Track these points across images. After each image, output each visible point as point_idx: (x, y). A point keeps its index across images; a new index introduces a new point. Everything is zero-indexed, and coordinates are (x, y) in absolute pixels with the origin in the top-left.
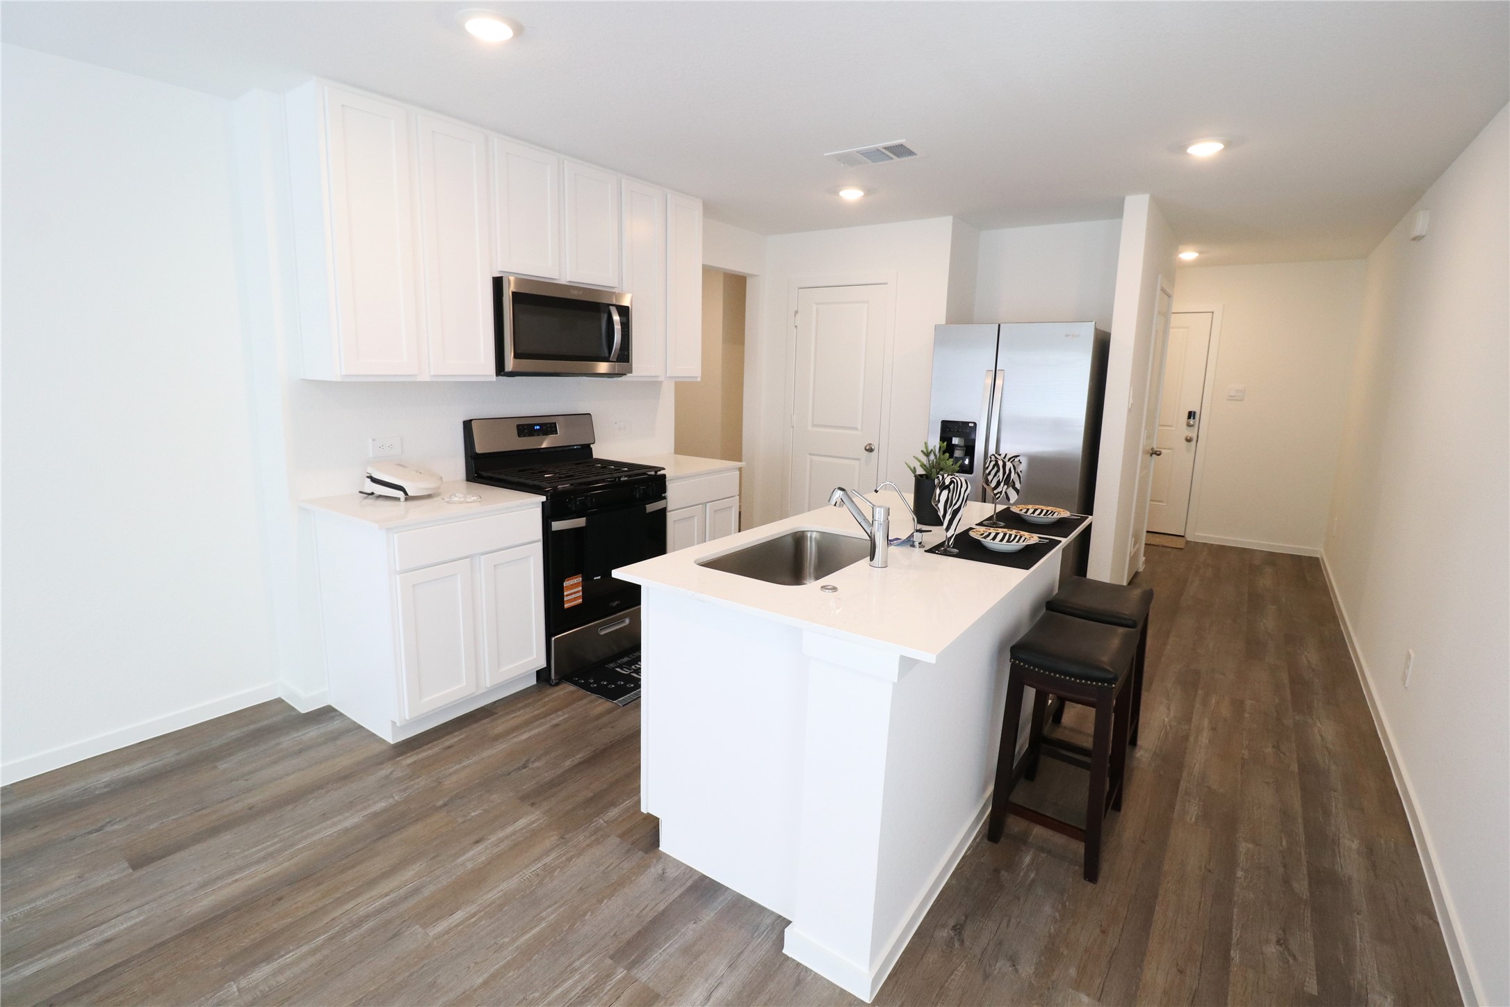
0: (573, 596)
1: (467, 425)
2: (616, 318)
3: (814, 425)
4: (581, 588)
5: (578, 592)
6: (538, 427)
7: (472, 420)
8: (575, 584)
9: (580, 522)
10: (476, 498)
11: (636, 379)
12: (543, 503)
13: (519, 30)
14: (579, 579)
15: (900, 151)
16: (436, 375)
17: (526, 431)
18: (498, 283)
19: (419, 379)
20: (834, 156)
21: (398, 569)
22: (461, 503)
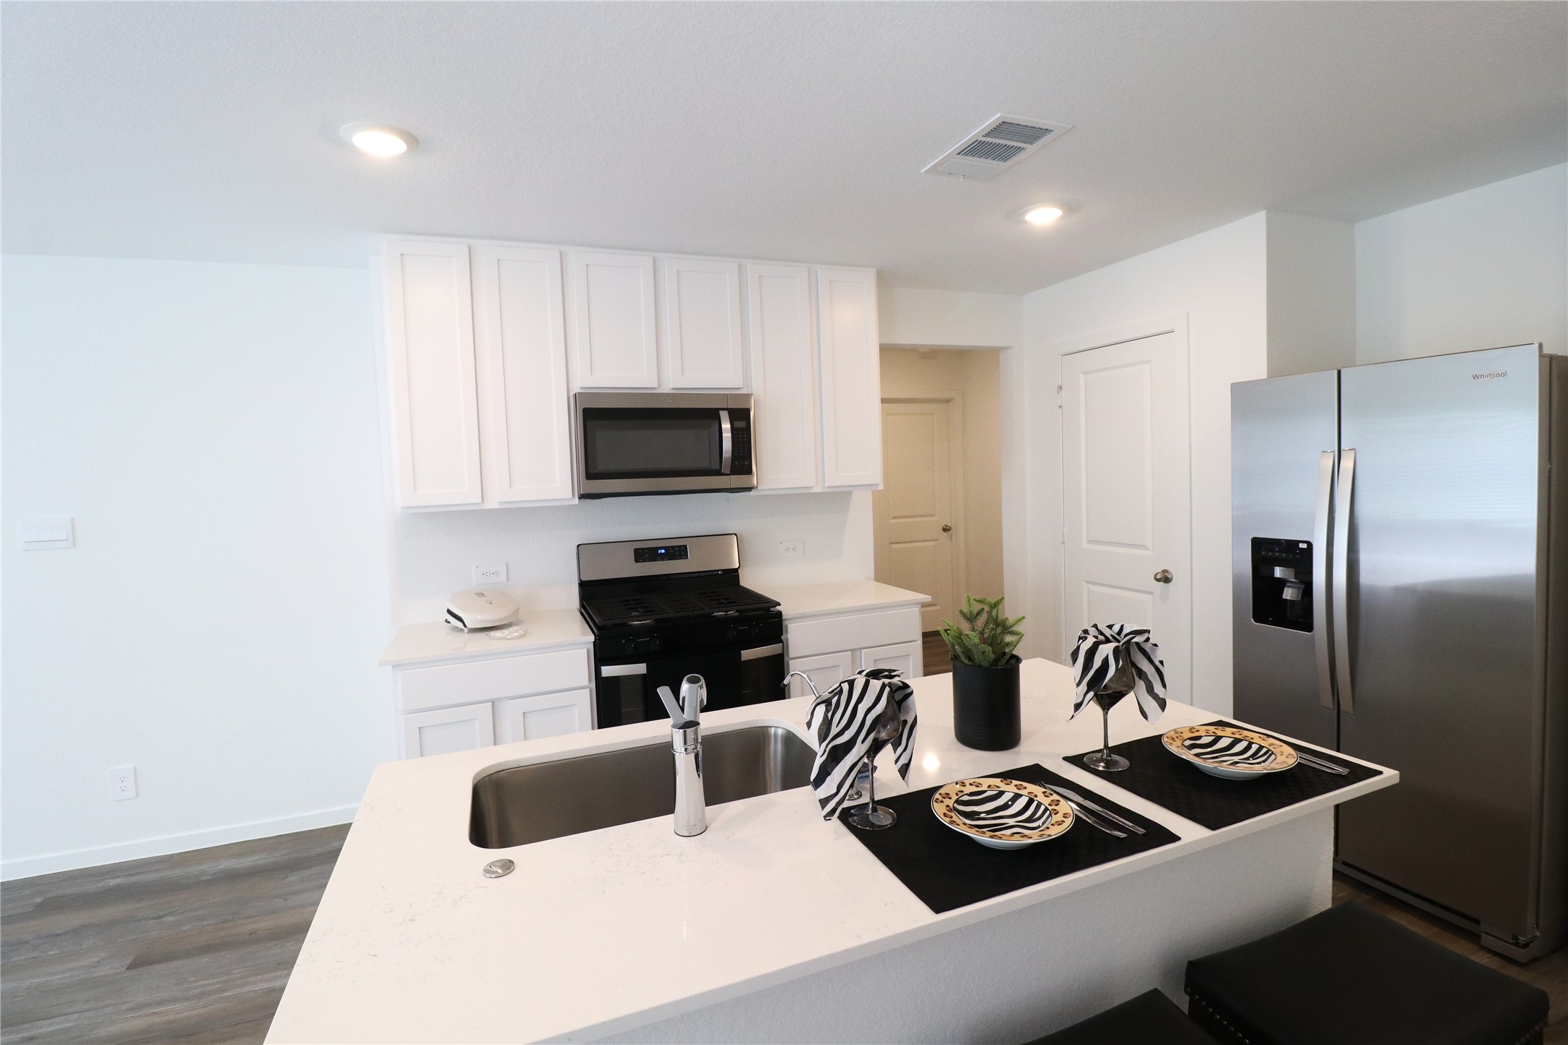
2: (726, 423)
3: (1090, 542)
6: (663, 551)
7: (581, 545)
9: (639, 669)
12: (594, 643)
13: (413, 140)
15: (1017, 132)
17: (646, 555)
21: (402, 710)
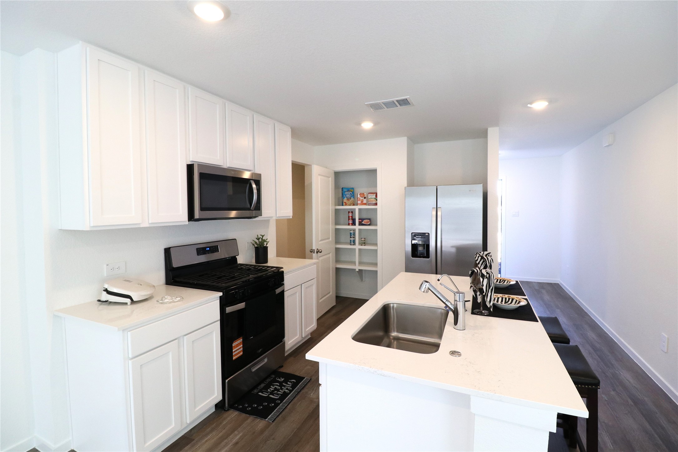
0: (238, 351)
1: (167, 251)
2: (254, 186)
4: (242, 345)
5: (241, 348)
6: (208, 249)
7: (170, 248)
8: (239, 343)
9: (242, 305)
10: (179, 298)
11: (264, 219)
12: (220, 297)
14: (240, 340)
15: (404, 102)
16: (153, 223)
17: (202, 251)
18: (190, 168)
19: (142, 226)
20: (370, 104)
21: (130, 356)
22: (170, 303)
